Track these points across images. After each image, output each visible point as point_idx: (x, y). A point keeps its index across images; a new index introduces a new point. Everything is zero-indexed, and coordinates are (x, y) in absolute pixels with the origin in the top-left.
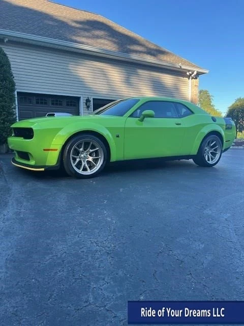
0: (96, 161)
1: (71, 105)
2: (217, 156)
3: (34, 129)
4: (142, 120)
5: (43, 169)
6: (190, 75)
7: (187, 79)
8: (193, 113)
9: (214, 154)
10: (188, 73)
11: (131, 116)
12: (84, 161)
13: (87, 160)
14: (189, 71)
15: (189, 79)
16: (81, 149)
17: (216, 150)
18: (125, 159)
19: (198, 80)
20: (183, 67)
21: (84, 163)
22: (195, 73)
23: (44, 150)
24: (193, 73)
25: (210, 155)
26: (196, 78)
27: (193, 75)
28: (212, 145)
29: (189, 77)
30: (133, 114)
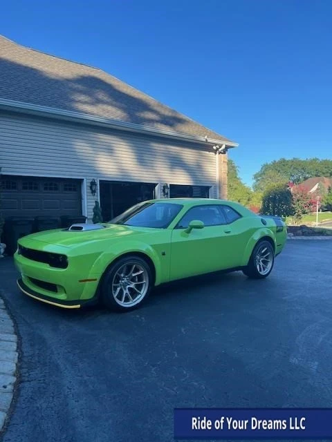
0: (139, 287)
1: (70, 190)
2: (270, 265)
3: (68, 256)
4: (189, 232)
5: (79, 306)
6: (217, 149)
7: (214, 154)
8: (240, 216)
9: (265, 262)
10: (214, 148)
11: (177, 227)
12: (125, 289)
13: (128, 286)
14: (216, 145)
15: (216, 153)
16: (122, 275)
17: (267, 257)
18: (171, 280)
19: (226, 154)
20: (209, 140)
21: (126, 292)
22: (223, 147)
23: (81, 281)
24: (220, 147)
25: (261, 264)
26: (224, 153)
27: (220, 150)
28: (263, 252)
29: (215, 151)
30: (177, 224)
